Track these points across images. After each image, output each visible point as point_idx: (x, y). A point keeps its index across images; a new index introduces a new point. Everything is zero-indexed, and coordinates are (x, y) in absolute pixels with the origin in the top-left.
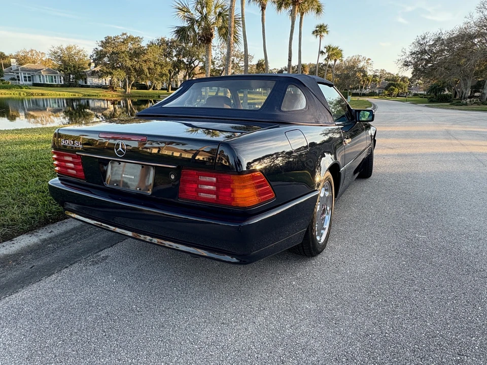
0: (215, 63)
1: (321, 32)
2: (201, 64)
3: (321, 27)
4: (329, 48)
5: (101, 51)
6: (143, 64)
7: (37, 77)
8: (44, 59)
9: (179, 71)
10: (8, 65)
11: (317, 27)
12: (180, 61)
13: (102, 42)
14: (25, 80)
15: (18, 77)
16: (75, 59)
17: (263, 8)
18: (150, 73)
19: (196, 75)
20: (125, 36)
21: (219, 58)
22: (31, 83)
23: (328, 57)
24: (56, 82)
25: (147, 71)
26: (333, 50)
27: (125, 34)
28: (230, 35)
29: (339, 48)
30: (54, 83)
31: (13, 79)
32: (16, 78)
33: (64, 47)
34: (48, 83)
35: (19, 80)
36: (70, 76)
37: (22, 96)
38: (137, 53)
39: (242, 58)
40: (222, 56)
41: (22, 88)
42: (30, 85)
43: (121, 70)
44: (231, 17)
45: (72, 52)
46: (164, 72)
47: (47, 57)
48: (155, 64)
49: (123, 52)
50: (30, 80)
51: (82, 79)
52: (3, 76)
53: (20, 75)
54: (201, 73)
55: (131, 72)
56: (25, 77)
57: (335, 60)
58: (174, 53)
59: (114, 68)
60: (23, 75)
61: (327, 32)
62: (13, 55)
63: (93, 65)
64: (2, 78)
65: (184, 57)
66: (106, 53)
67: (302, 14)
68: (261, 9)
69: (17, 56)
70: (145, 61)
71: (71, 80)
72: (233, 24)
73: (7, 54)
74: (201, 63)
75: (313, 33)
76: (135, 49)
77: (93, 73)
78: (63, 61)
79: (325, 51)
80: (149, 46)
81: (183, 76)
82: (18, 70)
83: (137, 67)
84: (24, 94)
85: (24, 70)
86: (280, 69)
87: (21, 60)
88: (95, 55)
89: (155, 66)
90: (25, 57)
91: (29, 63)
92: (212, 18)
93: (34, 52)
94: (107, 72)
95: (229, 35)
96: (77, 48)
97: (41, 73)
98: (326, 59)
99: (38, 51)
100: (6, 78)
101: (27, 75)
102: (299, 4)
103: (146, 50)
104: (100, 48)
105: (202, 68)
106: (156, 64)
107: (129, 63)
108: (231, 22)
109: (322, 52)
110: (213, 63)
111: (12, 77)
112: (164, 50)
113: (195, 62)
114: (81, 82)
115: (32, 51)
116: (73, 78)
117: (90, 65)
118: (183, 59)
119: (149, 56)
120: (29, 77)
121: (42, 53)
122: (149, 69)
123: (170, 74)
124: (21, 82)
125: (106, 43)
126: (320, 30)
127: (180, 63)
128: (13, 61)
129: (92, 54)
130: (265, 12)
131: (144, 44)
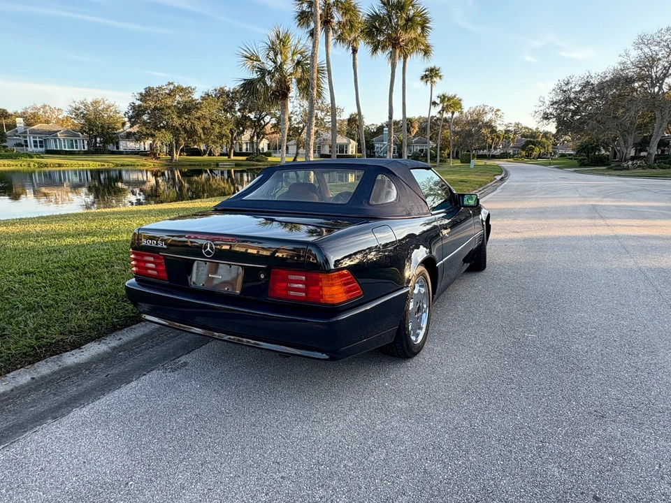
0: (293, 119)
1: (432, 77)
2: (274, 121)
3: (432, 70)
4: (443, 98)
5: (140, 106)
6: (196, 123)
7: (52, 141)
8: (60, 117)
9: (244, 131)
10: (12, 126)
11: (426, 71)
12: (245, 118)
13: (141, 94)
14: (36, 146)
15: (26, 142)
16: (103, 116)
17: (355, 51)
18: (204, 134)
19: (267, 135)
20: (172, 87)
21: (298, 113)
22: (43, 149)
23: (443, 109)
24: (77, 148)
25: (201, 131)
26: (448, 100)
27: (172, 83)
28: (313, 89)
29: (457, 97)
30: (75, 149)
31: (19, 145)
32: (23, 143)
33: (89, 101)
34: (67, 149)
35: (27, 146)
36: (96, 140)
37: (32, 167)
38: (188, 108)
39: (328, 112)
40: (302, 109)
41: (31, 157)
42: (42, 153)
43: (166, 131)
44: (313, 67)
45: (100, 108)
46: (224, 132)
47: (65, 114)
48: (212, 122)
49: (169, 108)
50: (41, 146)
51: (113, 143)
52: (5, 142)
53: (28, 139)
54: (273, 133)
55: (180, 134)
56: (35, 142)
57: (453, 113)
58: (237, 107)
59: (156, 128)
60: (32, 140)
61: (440, 77)
62: (19, 112)
63: (128, 124)
64: (4, 144)
65: (250, 112)
66: (146, 109)
67: (405, 59)
68: (351, 51)
69: (24, 113)
70: (199, 118)
71: (98, 145)
72: (315, 75)
73: (10, 111)
74: (274, 119)
75: (422, 78)
76: (186, 102)
77: (129, 136)
78: (88, 120)
79: (438, 101)
80: (203, 99)
81: (249, 137)
82: (26, 132)
83: (188, 126)
84: (34, 165)
85: (34, 132)
86: (379, 124)
87: (30, 119)
88: (131, 111)
89: (212, 124)
90: (35, 115)
91: (41, 122)
92: (289, 67)
93: (47, 108)
94: (148, 134)
95: (310, 90)
96: (107, 102)
97: (57, 136)
98: (439, 112)
99: (53, 107)
100: (10, 144)
101: (38, 139)
102: (401, 46)
103: (200, 103)
104: (138, 103)
105: (274, 126)
106: (214, 121)
107: (176, 122)
108: (313, 73)
109: (434, 103)
110: (290, 119)
111: (18, 142)
112: (224, 103)
113: (265, 118)
114: (111, 147)
115: (44, 106)
116: (101, 142)
117: (124, 124)
118: (250, 114)
119: (204, 111)
120: (41, 142)
121: (58, 109)
122: (203, 128)
123: (232, 135)
124: (29, 149)
125: (147, 95)
126: (431, 75)
127: (245, 120)
128: (20, 122)
129: (127, 110)
130: (357, 56)
131: (197, 96)
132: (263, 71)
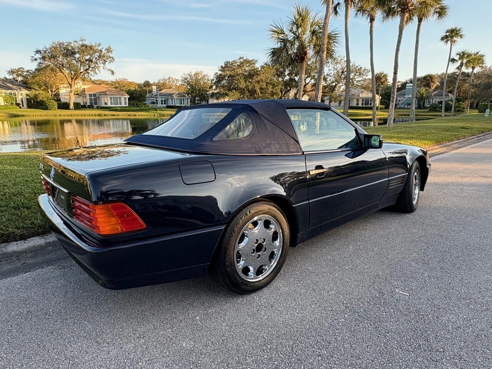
0: (328, 79)
1: (452, 37)
2: (313, 81)
3: (452, 31)
4: (462, 55)
5: (220, 75)
6: (256, 85)
7: (171, 100)
8: (178, 84)
9: (290, 90)
10: (150, 92)
11: (447, 32)
12: (292, 80)
13: (222, 67)
14: (162, 103)
15: (157, 101)
16: (200, 83)
17: (372, 20)
18: (261, 93)
19: (307, 92)
20: (242, 60)
21: (332, 74)
22: (165, 105)
23: (461, 65)
24: (184, 104)
25: (259, 90)
26: (467, 56)
27: (242, 58)
28: (323, 52)
29: (480, 53)
30: (183, 105)
31: (153, 103)
32: (155, 102)
33: (193, 74)
34: (178, 105)
35: (157, 103)
36: (195, 98)
37: (156, 117)
38: (252, 75)
39: (357, 72)
40: (336, 71)
41: (156, 110)
42: (164, 108)
43: (236, 91)
44: (324, 34)
45: (199, 78)
46: (275, 91)
47: (180, 82)
48: (267, 84)
49: (238, 75)
50: (165, 103)
51: (205, 101)
52: (145, 101)
53: (158, 99)
54: (312, 90)
55: (245, 93)
56: (162, 101)
57: (473, 68)
58: (287, 73)
59: (230, 90)
60: (160, 99)
61: (461, 36)
62: (156, 82)
63: (214, 87)
64: (145, 102)
65: (296, 76)
66: (225, 76)
67: (420, 20)
68: (369, 20)
69: (158, 83)
70: (258, 82)
71: (196, 102)
72: (326, 41)
73: (151, 82)
74: (313, 80)
75: (442, 39)
76: (250, 70)
77: (213, 95)
78: (191, 86)
79: (457, 58)
80: (262, 67)
81: (294, 94)
82: (157, 95)
83: (250, 88)
84: (157, 115)
85: (161, 95)
86: (404, 81)
87: (160, 86)
88: (215, 79)
89: (267, 85)
90: (164, 84)
91: (167, 88)
92: (306, 37)
93: (171, 79)
94: (224, 94)
96: (203, 74)
97: (173, 96)
98: (458, 68)
99: (174, 78)
100: (148, 102)
101: (163, 99)
102: (410, 10)
103: (260, 71)
104: (220, 73)
105: (314, 85)
106: (268, 84)
107: (242, 85)
108: (324, 39)
109: (453, 60)
110: (325, 79)
111: (153, 101)
112: (277, 70)
113: (307, 79)
114: (204, 103)
115: (170, 78)
116: (198, 100)
117: (211, 87)
118: (295, 77)
119: (262, 77)
120: (165, 101)
121: (177, 80)
122: (261, 89)
123: (282, 93)
124: (158, 105)
125: (226, 67)
126: (452, 35)
127: (292, 81)
128: (154, 87)
129: (212, 78)
130: (375, 24)
131: (258, 66)
132: (284, 41)
